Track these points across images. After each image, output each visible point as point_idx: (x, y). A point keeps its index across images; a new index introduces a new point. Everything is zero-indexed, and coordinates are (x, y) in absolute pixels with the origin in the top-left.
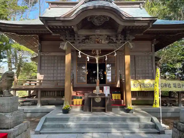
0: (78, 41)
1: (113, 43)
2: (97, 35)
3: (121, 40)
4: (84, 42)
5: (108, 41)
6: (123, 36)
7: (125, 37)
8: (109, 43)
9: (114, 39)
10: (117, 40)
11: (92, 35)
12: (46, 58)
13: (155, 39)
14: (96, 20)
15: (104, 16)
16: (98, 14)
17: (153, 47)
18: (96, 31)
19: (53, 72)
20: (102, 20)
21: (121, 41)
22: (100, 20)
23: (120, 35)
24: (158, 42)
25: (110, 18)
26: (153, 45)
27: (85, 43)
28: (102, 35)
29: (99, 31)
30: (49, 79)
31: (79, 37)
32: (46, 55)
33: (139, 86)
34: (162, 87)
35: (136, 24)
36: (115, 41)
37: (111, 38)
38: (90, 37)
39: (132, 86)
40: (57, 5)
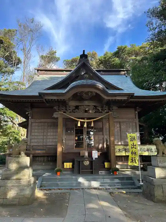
0: (69, 111)
1: (99, 113)
2: (85, 105)
3: (106, 110)
4: (74, 112)
6: (107, 107)
7: (109, 107)
8: (95, 112)
9: (100, 109)
10: (102, 110)
11: (81, 106)
12: (37, 124)
13: (138, 107)
14: (84, 95)
15: (91, 92)
16: (87, 90)
17: (137, 114)
18: (85, 102)
19: (43, 138)
21: (106, 111)
22: (88, 94)
23: (105, 106)
24: (141, 109)
25: (96, 93)
26: (137, 112)
28: (90, 106)
29: (87, 102)
30: (39, 144)
31: (70, 107)
32: (37, 121)
33: (124, 151)
34: (144, 151)
35: (118, 98)
36: (100, 111)
37: (97, 108)
38: (80, 107)
39: (118, 151)
40: (45, 72)
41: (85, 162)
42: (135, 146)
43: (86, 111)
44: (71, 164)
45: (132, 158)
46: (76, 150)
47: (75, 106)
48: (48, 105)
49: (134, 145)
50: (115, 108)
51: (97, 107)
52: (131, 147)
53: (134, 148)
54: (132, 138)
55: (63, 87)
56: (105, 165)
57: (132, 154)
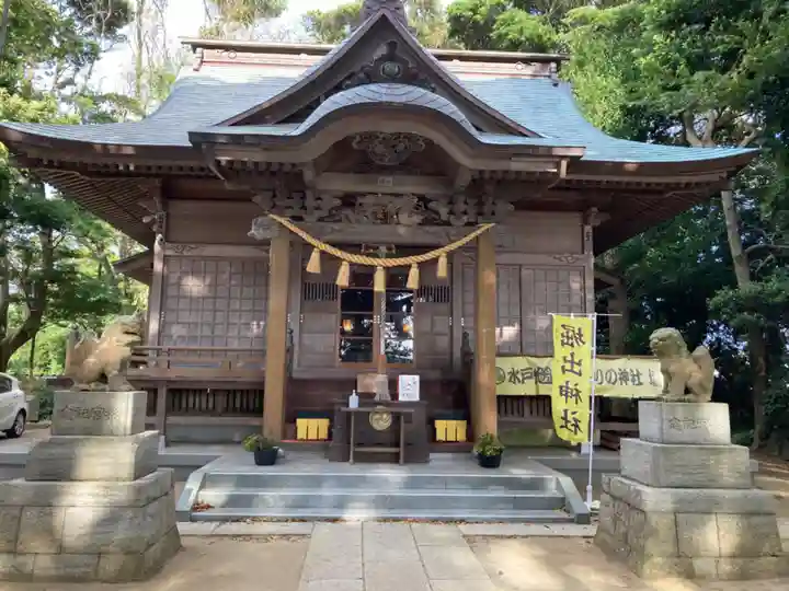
0: (318, 214)
1: (438, 224)
2: (383, 194)
3: (465, 213)
4: (337, 218)
5: (422, 218)
6: (472, 202)
7: (480, 204)
8: (425, 222)
9: (444, 211)
10: (451, 213)
11: (363, 195)
12: (187, 266)
13: (595, 209)
14: (380, 149)
15: (409, 137)
16: (389, 127)
17: (588, 236)
18: (381, 178)
19: (211, 320)
20: (401, 147)
21: (465, 218)
22: (394, 147)
23: (462, 198)
24: (606, 217)
25: (430, 143)
26: (588, 229)
27: (340, 221)
28: (402, 195)
29: (390, 179)
30: (197, 346)
31: (320, 199)
32: (185, 253)
33: (530, 378)
34: (609, 382)
35: (517, 165)
36: (444, 216)
37: (431, 205)
38: (360, 200)
39: (508, 377)
40: (225, 54)
41: (377, 416)
42: (579, 364)
43: (386, 218)
44: (324, 423)
45: (566, 411)
46: (341, 370)
47: (341, 194)
48: (228, 186)
49: (572, 362)
50: (504, 207)
51: (431, 201)
52: (563, 367)
53: (572, 371)
54: (571, 334)
55: (293, 116)
56: (434, 430)
57: (566, 396)
